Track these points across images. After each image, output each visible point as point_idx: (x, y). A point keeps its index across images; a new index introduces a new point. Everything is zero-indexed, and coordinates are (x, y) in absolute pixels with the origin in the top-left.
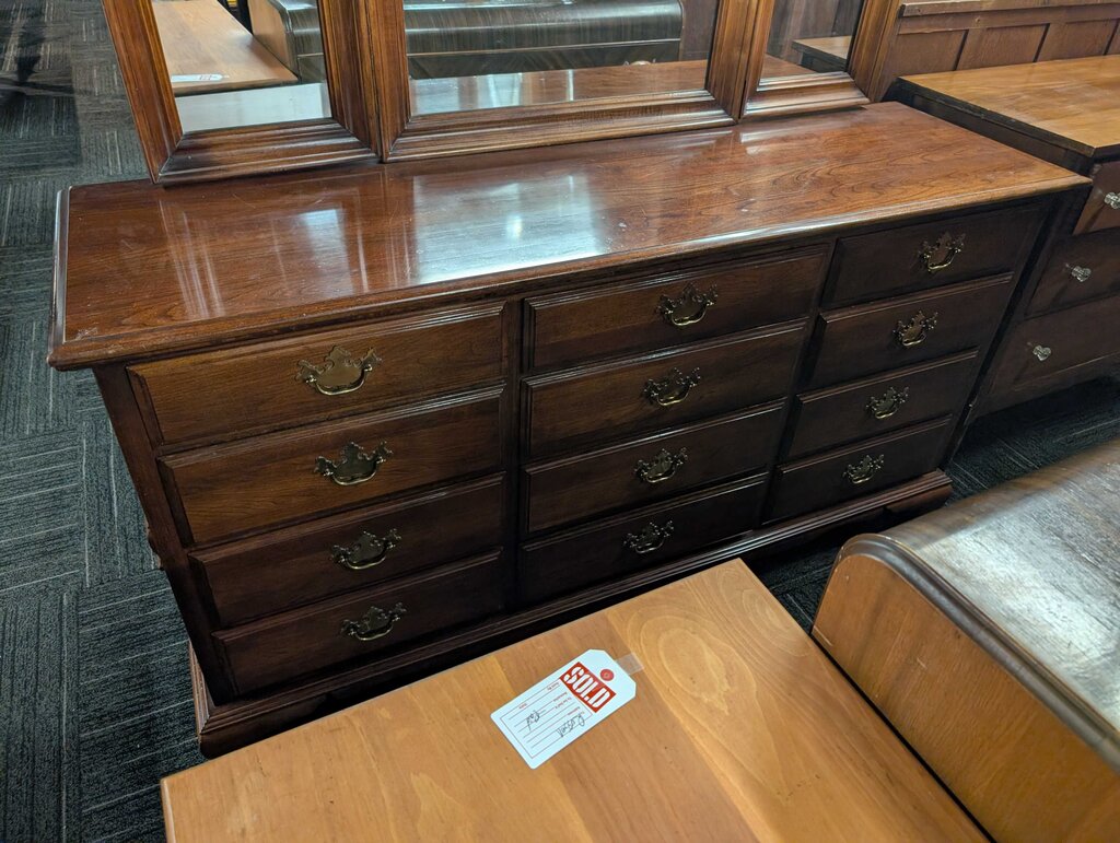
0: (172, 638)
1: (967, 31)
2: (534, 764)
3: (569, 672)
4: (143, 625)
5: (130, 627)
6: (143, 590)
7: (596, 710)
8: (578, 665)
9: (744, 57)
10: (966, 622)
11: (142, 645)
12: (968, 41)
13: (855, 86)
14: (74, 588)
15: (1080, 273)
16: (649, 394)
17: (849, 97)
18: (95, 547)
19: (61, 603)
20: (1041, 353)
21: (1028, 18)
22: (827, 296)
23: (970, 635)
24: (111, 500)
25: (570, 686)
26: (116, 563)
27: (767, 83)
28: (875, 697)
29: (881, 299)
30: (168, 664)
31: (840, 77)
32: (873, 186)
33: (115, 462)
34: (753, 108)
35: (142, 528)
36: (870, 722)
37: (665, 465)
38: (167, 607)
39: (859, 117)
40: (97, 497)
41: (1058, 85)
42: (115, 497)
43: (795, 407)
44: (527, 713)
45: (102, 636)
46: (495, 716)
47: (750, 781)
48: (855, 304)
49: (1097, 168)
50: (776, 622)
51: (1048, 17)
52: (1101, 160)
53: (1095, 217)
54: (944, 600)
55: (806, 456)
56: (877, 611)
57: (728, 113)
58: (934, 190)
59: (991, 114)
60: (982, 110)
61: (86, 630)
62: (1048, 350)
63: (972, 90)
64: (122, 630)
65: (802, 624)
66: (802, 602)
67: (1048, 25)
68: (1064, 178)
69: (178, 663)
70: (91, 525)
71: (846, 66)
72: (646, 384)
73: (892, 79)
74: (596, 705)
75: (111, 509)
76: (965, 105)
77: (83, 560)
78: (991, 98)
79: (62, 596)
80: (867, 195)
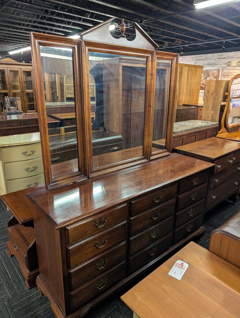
0: (40, 306)
1: (183, 139)
2: (180, 279)
3: (176, 264)
4: (30, 305)
5: (27, 306)
6: (27, 296)
7: (184, 269)
8: (177, 263)
9: (149, 149)
10: (236, 238)
11: (32, 310)
12: (184, 140)
13: (168, 151)
14: (7, 300)
15: (217, 181)
16: (151, 217)
17: (167, 153)
18: (8, 288)
19: (5, 304)
20: (214, 197)
21: (192, 135)
22: (178, 192)
23: (237, 240)
24: (8, 274)
25: (178, 267)
26: (16, 290)
27: (153, 153)
28: (224, 257)
29: (186, 191)
30: (41, 313)
31: (165, 150)
32: (181, 171)
33: (5, 264)
34: (152, 158)
35: (19, 280)
36: (225, 262)
37: (155, 233)
38: (35, 299)
39: (170, 157)
40: (4, 274)
41: (202, 146)
42: (8, 273)
43: (175, 216)
44: (174, 272)
45: (20, 310)
46: (169, 274)
47: (213, 274)
48: (183, 193)
49: (215, 161)
50: (203, 250)
51: (195, 134)
52: (215, 160)
53: (217, 170)
54: (231, 236)
55: (179, 226)
56: (221, 242)
57: (148, 159)
58: (192, 170)
59: (193, 154)
60: (191, 153)
61: (15, 310)
62: (215, 196)
63: (188, 149)
64: (25, 307)
65: (207, 249)
66: (206, 246)
67: (196, 135)
68: (211, 165)
69: (44, 312)
70: (5, 282)
71: (165, 147)
72: (151, 215)
73: (172, 149)
74: (184, 268)
75: (9, 276)
76: (188, 152)
77: (6, 292)
78: (191, 150)
79: (4, 303)
80: (181, 172)
